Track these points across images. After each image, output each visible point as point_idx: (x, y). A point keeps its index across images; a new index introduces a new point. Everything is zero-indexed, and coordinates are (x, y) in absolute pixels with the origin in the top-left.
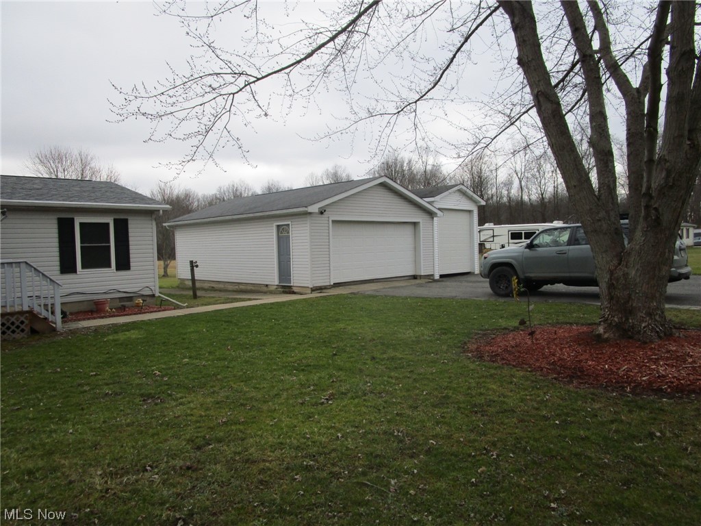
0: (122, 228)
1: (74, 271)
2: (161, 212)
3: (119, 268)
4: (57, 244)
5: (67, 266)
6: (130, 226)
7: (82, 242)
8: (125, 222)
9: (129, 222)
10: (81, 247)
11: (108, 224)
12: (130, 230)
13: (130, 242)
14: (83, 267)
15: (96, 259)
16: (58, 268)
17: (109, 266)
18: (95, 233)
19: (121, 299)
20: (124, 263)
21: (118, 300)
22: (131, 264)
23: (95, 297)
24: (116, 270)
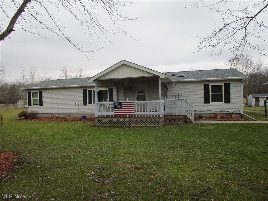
0: (228, 87)
1: (209, 102)
2: (244, 79)
3: (226, 102)
4: (203, 93)
5: (207, 101)
6: (231, 86)
7: (212, 92)
8: (229, 84)
9: (231, 84)
10: (212, 94)
11: (222, 86)
12: (231, 88)
13: (231, 92)
14: (212, 101)
15: (217, 98)
16: (203, 101)
17: (222, 101)
18: (217, 89)
19: (226, 114)
20: (228, 100)
21: (225, 114)
22: (231, 101)
23: (215, 113)
24: (225, 103)
